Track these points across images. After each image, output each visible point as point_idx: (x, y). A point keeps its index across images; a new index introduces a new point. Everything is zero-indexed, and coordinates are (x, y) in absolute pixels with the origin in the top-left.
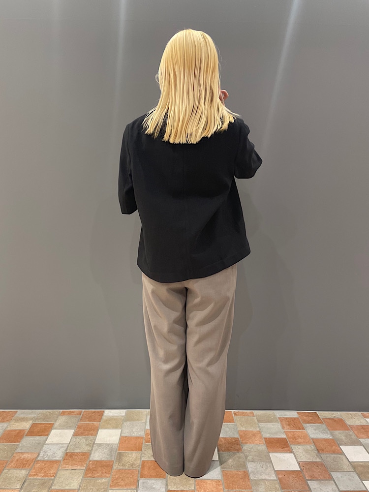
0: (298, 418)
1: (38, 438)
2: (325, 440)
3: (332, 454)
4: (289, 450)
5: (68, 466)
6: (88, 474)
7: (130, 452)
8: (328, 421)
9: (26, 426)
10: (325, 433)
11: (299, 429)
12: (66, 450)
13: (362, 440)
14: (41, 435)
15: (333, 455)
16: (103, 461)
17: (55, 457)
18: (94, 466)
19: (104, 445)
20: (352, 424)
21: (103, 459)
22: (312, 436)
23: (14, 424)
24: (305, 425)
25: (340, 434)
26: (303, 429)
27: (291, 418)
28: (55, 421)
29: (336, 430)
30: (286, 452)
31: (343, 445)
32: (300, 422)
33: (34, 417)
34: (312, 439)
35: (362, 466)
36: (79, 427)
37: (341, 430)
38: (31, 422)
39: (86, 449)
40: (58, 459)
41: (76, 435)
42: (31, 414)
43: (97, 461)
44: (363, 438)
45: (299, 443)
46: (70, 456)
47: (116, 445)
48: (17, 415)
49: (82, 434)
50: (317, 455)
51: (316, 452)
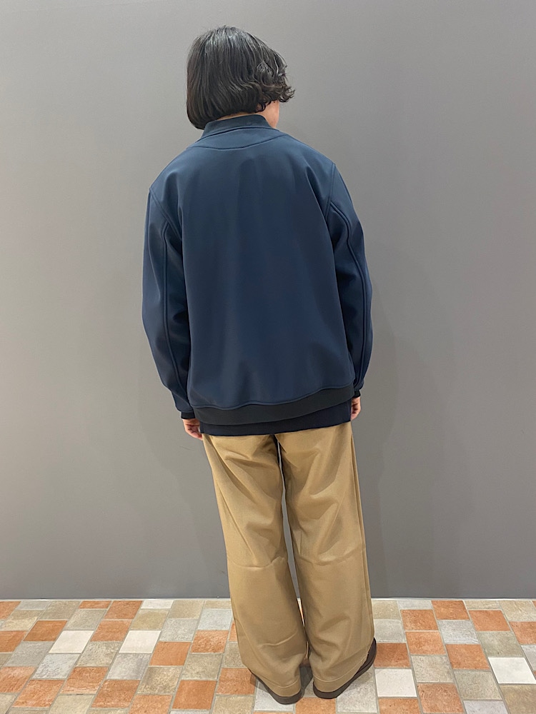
0: (431, 611)
1: (40, 644)
2: (467, 647)
3: (473, 671)
4: (407, 665)
5: (73, 688)
6: (98, 702)
7: (166, 667)
8: (478, 615)
9: (27, 625)
10: (468, 635)
11: (430, 628)
12: (76, 663)
13: (525, 647)
14: (45, 640)
15: (473, 673)
16: (125, 680)
17: (59, 673)
18: (109, 689)
19: (131, 656)
20: (514, 620)
21: (125, 678)
22: (447, 641)
23: (10, 622)
24: (439, 622)
25: (492, 637)
26: (436, 628)
27: (420, 610)
28: (70, 618)
29: (488, 630)
30: (401, 667)
31: (492, 655)
32: (433, 617)
33: (41, 611)
34: (447, 645)
35: (515, 691)
36: (101, 627)
37: (495, 630)
38: (36, 618)
39: (104, 661)
40: (61, 677)
41: (95, 640)
42: (37, 606)
43: (116, 681)
44: (528, 644)
45: (424, 653)
46: (78, 673)
47: (149, 656)
48: (18, 608)
49: (103, 638)
50: (448, 673)
51: (448, 667)
